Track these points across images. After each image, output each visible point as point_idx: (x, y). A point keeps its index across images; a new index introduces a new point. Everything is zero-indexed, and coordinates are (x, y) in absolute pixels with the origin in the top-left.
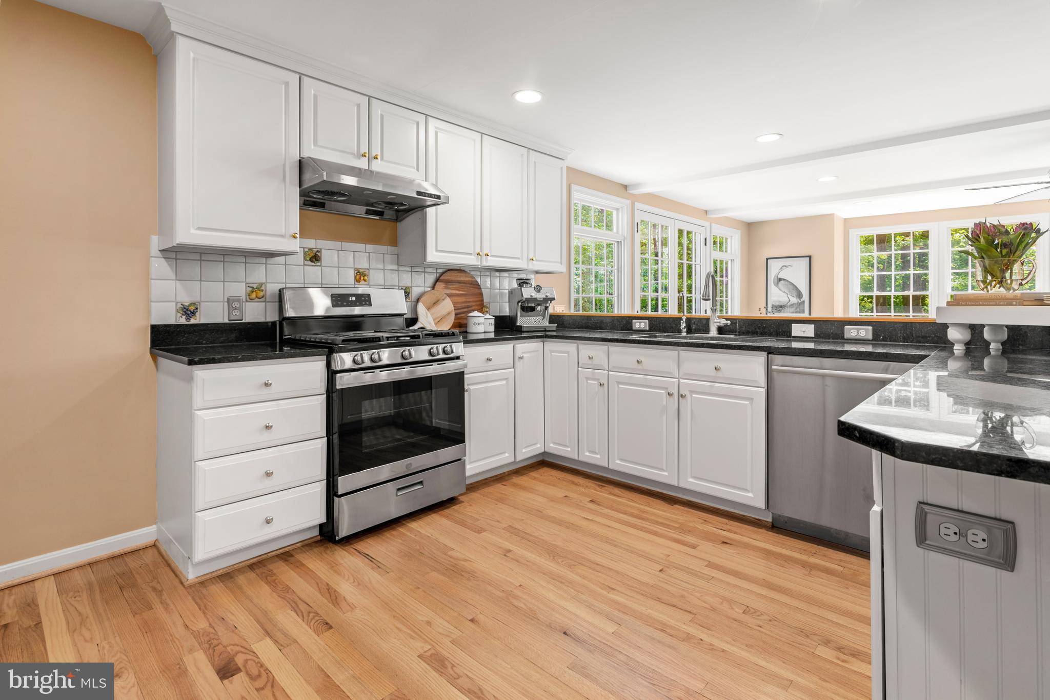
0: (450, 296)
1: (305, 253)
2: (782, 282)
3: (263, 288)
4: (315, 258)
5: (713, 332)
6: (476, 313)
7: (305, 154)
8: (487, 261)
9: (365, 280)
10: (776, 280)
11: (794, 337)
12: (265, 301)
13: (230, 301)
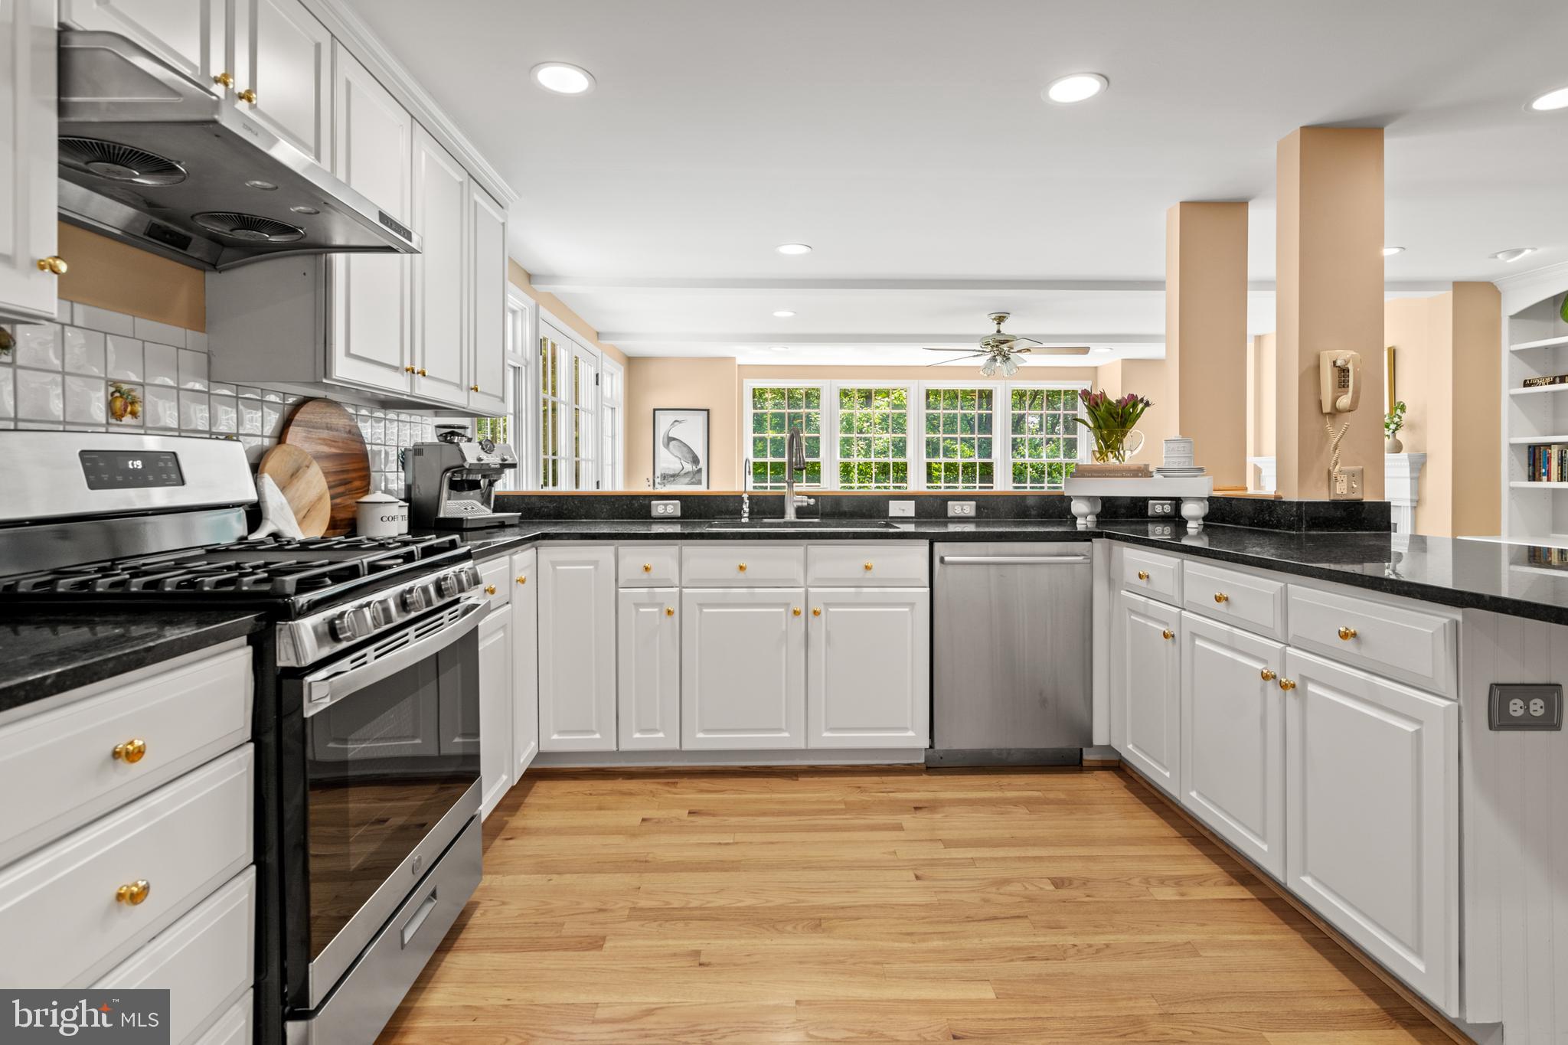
0: (317, 458)
2: (672, 443)
5: (790, 515)
9: (134, 414)
10: (666, 440)
11: (892, 518)
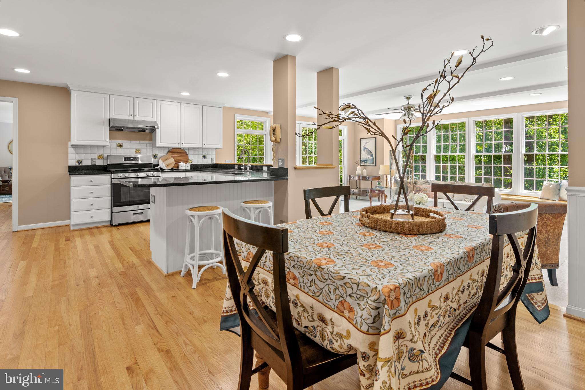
0: (173, 157)
1: (117, 144)
2: (365, 150)
3: (103, 155)
4: (121, 146)
6: (182, 163)
7: (111, 117)
8: (183, 145)
9: (138, 152)
10: (364, 148)
12: (103, 159)
13: (92, 159)
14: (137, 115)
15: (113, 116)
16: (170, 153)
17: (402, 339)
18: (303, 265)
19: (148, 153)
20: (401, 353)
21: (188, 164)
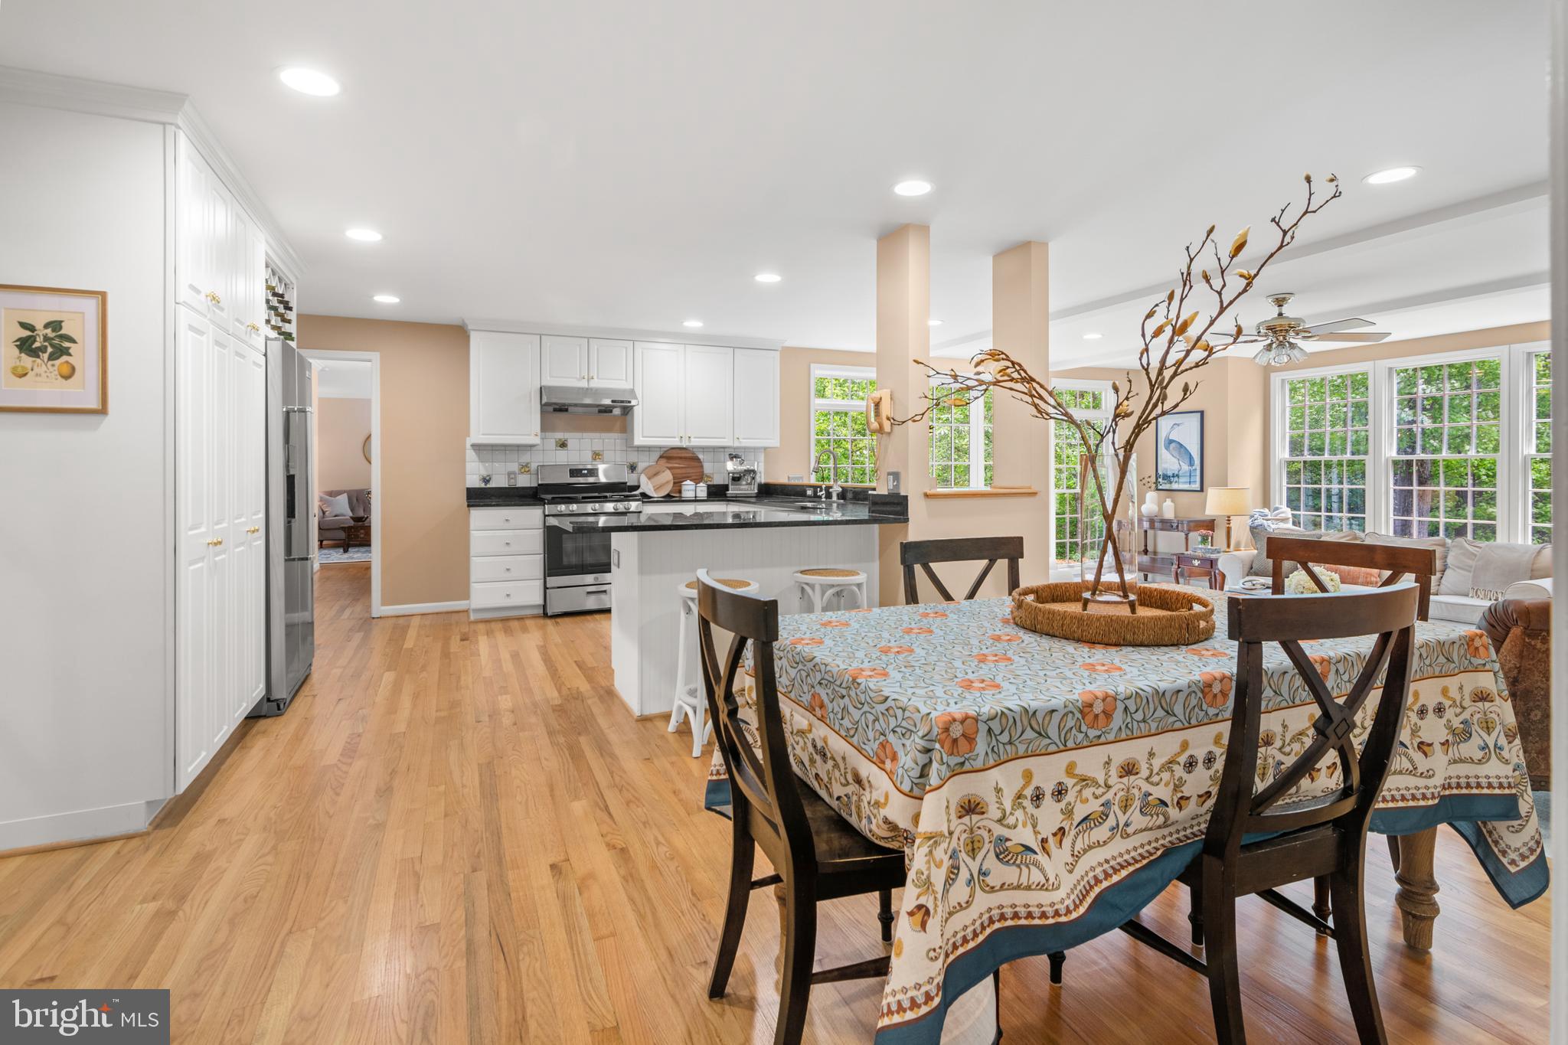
0: (670, 468)
1: (556, 442)
2: (1173, 445)
3: (529, 465)
4: (563, 445)
6: (688, 482)
7: (544, 383)
8: (690, 441)
9: (600, 458)
10: (1167, 442)
12: (530, 474)
13: (509, 474)
14: (595, 377)
15: (549, 381)
16: (663, 461)
17: (977, 813)
18: (831, 679)
19: (618, 460)
20: (979, 841)
21: (701, 484)
